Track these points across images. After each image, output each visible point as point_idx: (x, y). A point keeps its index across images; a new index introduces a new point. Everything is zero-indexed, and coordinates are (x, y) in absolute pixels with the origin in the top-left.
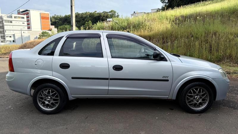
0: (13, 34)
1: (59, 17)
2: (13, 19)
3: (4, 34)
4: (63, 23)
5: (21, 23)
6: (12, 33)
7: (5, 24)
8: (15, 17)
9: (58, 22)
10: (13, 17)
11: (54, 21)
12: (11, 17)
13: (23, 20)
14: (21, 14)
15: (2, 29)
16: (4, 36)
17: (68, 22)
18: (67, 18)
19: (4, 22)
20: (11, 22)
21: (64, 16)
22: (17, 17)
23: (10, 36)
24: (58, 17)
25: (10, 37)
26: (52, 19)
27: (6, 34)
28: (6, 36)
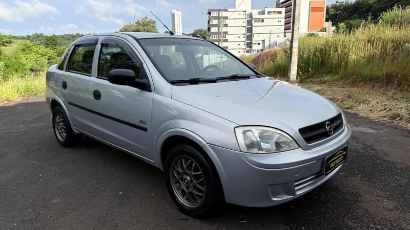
0: (263, 39)
1: (344, 6)
2: (266, 16)
3: (251, 40)
4: (350, 16)
5: (275, 22)
6: (262, 37)
7: (254, 24)
8: (269, 13)
9: (340, 14)
10: (266, 13)
11: (333, 13)
12: (263, 13)
13: (279, 16)
14: (281, 6)
15: (250, 31)
16: (251, 43)
17: (359, 14)
18: (360, 6)
19: (253, 21)
20: (263, 21)
21: (353, 2)
22: (271, 12)
23: (259, 42)
24: (341, 5)
25: (259, 44)
26: (330, 10)
27: (254, 39)
28: (254, 42)
